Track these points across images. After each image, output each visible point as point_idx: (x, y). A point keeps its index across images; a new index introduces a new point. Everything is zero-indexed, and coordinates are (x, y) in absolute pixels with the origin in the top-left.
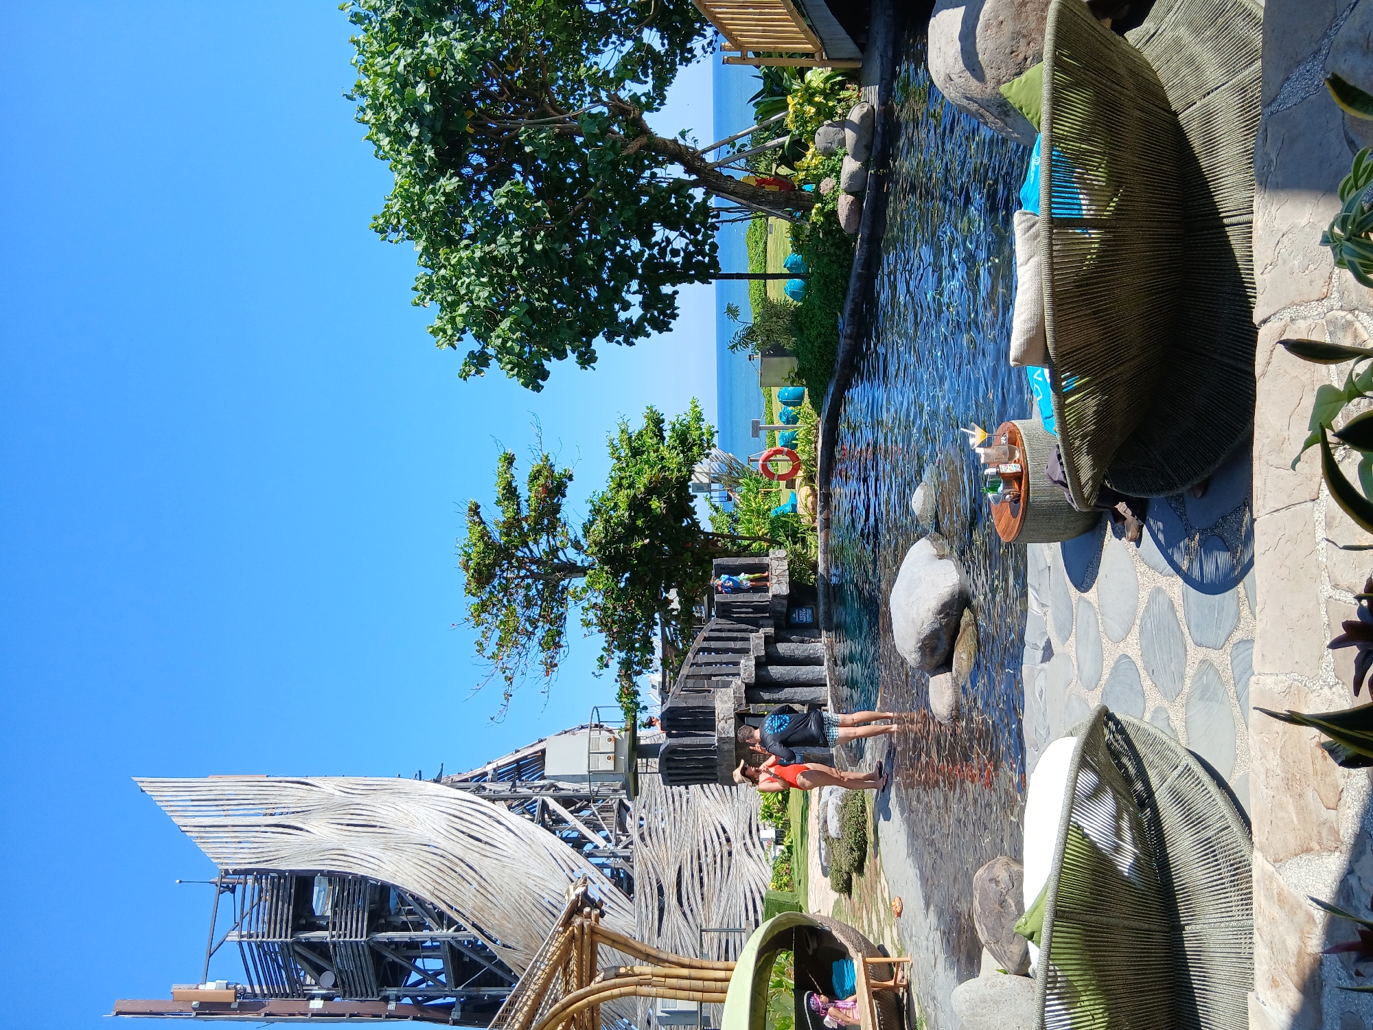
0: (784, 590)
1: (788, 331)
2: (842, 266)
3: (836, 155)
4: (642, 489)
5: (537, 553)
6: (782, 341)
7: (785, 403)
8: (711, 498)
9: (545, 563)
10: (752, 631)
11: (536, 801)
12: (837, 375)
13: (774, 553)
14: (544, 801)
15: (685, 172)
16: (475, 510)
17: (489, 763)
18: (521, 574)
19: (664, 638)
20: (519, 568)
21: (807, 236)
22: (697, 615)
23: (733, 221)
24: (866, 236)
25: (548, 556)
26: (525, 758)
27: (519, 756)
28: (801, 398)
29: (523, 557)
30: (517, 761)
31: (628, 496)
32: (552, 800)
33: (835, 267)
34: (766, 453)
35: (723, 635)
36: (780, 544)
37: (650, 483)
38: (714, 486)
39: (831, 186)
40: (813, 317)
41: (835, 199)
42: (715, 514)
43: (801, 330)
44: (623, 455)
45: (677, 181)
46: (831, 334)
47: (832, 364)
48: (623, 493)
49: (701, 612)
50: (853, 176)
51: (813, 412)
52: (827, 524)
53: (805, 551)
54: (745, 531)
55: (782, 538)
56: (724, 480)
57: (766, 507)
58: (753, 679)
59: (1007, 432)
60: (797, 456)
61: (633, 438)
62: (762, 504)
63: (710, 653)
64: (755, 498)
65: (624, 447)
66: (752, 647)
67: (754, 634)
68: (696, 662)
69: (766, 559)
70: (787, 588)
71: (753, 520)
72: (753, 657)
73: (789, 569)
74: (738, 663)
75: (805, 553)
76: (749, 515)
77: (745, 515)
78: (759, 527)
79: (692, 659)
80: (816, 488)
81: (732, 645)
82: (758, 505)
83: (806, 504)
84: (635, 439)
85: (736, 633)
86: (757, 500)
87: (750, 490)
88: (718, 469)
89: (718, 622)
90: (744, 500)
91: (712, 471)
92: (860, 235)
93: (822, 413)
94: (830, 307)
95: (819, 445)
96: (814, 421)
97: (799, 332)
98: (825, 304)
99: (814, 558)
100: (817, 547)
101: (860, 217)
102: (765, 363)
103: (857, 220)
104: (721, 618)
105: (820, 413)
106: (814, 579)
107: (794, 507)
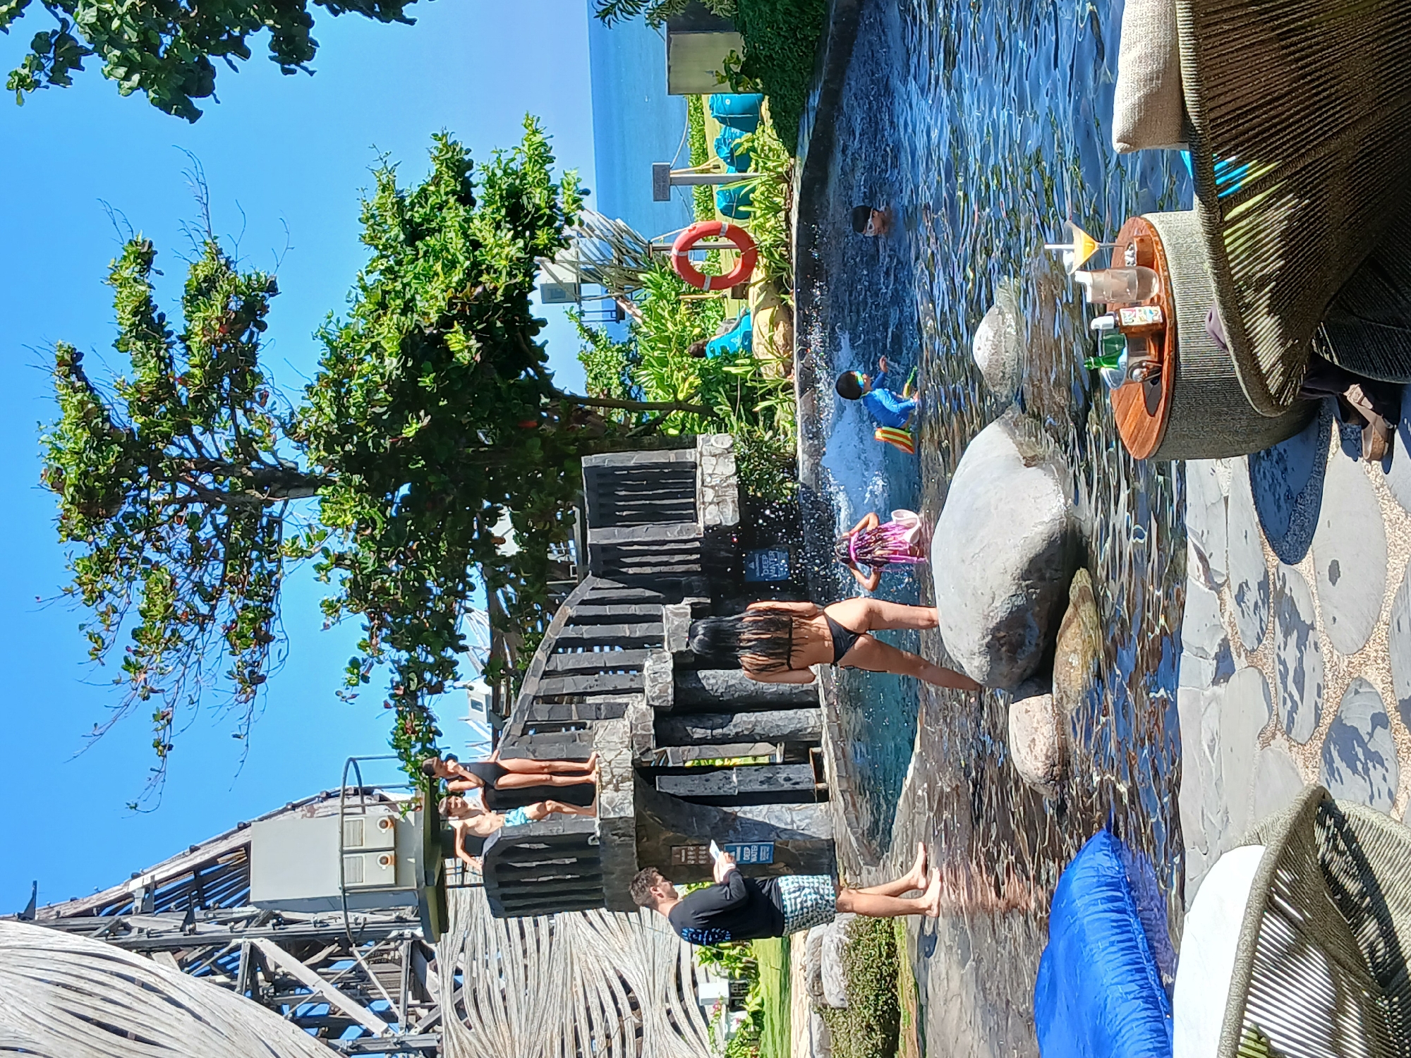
0: (729, 516)
5: (211, 450)
7: (724, 121)
8: (582, 312)
9: (228, 470)
10: (664, 602)
11: (238, 948)
12: (824, 69)
13: (706, 441)
14: (253, 948)
16: (72, 364)
17: (135, 876)
18: (179, 495)
19: (493, 608)
22: (559, 559)
25: (235, 455)
26: (212, 861)
27: (198, 858)
28: (755, 115)
29: (181, 457)
30: (196, 869)
32: (272, 945)
34: (684, 234)
35: (608, 610)
36: (721, 426)
38: (586, 290)
42: (590, 347)
49: (568, 553)
51: (780, 145)
53: (770, 433)
54: (654, 382)
55: (723, 408)
56: (609, 276)
57: (697, 331)
58: (670, 698)
59: (1136, 240)
60: (749, 237)
61: (407, 202)
62: (688, 324)
63: (580, 650)
64: (674, 312)
65: (390, 221)
66: (666, 634)
67: (670, 606)
68: (551, 668)
69: (691, 453)
70: (734, 511)
71: (670, 359)
72: (668, 655)
73: (738, 471)
74: (639, 668)
75: (771, 438)
76: (662, 349)
77: (653, 349)
78: (682, 373)
79: (545, 662)
80: (790, 302)
81: (625, 630)
82: (680, 327)
83: (771, 338)
84: (412, 204)
85: (633, 606)
86: (678, 317)
87: (662, 297)
88: (594, 254)
89: (599, 586)
90: (650, 317)
91: (582, 259)
93: (799, 150)
95: (794, 216)
96: (782, 166)
99: (790, 448)
100: (795, 424)
102: (676, 45)
104: (601, 578)
105: (795, 147)
106: (792, 490)
107: (748, 336)
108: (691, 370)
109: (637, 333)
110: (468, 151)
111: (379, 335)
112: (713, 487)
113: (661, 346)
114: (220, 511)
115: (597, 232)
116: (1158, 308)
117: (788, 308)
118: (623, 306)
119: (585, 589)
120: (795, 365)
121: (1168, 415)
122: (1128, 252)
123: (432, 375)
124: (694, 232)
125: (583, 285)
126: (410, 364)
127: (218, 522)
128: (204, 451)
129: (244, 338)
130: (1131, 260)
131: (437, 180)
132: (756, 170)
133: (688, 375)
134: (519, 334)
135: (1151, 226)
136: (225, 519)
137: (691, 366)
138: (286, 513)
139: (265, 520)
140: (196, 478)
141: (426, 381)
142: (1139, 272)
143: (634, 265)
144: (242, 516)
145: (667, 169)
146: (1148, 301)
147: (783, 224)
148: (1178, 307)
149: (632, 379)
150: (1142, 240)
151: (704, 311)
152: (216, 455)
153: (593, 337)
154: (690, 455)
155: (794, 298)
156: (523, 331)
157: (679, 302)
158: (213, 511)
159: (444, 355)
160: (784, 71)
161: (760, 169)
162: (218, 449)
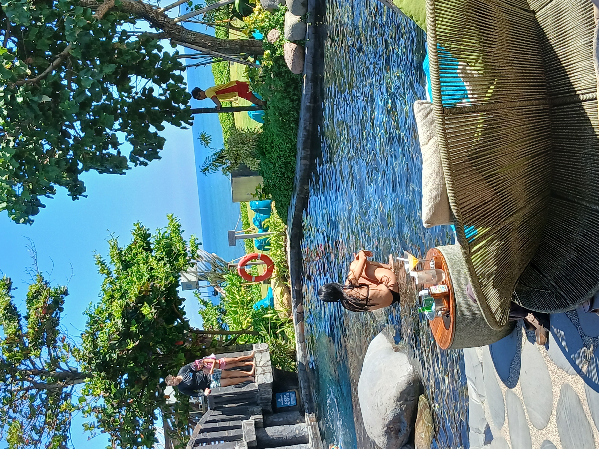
0: (268, 379)
1: (253, 155)
2: (292, 101)
3: (278, 11)
4: (134, 298)
5: (39, 365)
6: (249, 163)
7: (256, 211)
9: (47, 374)
10: (242, 419)
12: (297, 189)
13: (257, 347)
15: (151, 27)
18: (25, 387)
21: (260, 77)
22: (194, 401)
23: (196, 65)
24: (310, 76)
29: (26, 370)
31: (121, 306)
33: (287, 101)
34: (242, 259)
35: (218, 425)
36: (263, 339)
37: (141, 292)
39: (277, 36)
40: (272, 143)
41: (282, 46)
43: (263, 154)
45: (144, 34)
46: (289, 156)
47: (292, 180)
48: (116, 303)
50: (294, 28)
51: (280, 221)
52: (300, 317)
53: (284, 342)
54: (232, 321)
55: (263, 332)
56: (210, 277)
57: (249, 298)
59: (434, 258)
60: (270, 259)
61: (123, 253)
62: (245, 295)
63: (205, 444)
64: (239, 290)
65: (116, 261)
66: (243, 434)
67: (245, 421)
70: (270, 377)
71: (238, 311)
72: (245, 443)
73: (271, 359)
75: (284, 344)
76: (235, 307)
77: (231, 307)
78: (244, 317)
80: (289, 285)
81: (225, 433)
82: (242, 297)
83: (282, 301)
84: (125, 253)
85: (229, 422)
86: (241, 293)
87: (233, 284)
88: (204, 268)
89: (213, 414)
90: (229, 293)
91: (199, 270)
92: (305, 75)
93: (288, 222)
94: (285, 134)
95: (288, 249)
96: (282, 229)
97: (262, 155)
98: (282, 131)
99: (293, 348)
100: (294, 337)
101: (304, 61)
102: (235, 182)
103: (301, 63)
104: (214, 410)
105: (287, 221)
106: (295, 365)
107: (272, 300)
108: (248, 315)
109: (224, 301)
110: (148, 230)
111: (112, 310)
112: (261, 367)
114: (44, 392)
115: (204, 259)
116: (446, 286)
117: (289, 288)
118: (217, 289)
119: (207, 417)
120: (292, 311)
121: (455, 330)
122: (431, 263)
123: (136, 326)
124: (247, 258)
125: (199, 282)
126: (126, 321)
127: (43, 397)
128: (36, 366)
129: (53, 315)
130: (433, 266)
131: (135, 243)
133: (247, 317)
134: (174, 305)
135: (440, 252)
136: (46, 396)
137: (248, 313)
138: (73, 391)
139: (63, 395)
140: (33, 378)
141: (133, 329)
142: (436, 271)
143: (221, 272)
144: (54, 394)
145: (234, 233)
146: (441, 283)
147: (284, 253)
148: (454, 284)
149: (222, 320)
150: (436, 258)
151: (252, 290)
152: (41, 367)
153: (205, 304)
154: (250, 354)
155: (291, 283)
156: (175, 303)
157: (241, 286)
158: (40, 393)
159: (141, 317)
160: (281, 190)
161: (272, 230)
162: (42, 364)
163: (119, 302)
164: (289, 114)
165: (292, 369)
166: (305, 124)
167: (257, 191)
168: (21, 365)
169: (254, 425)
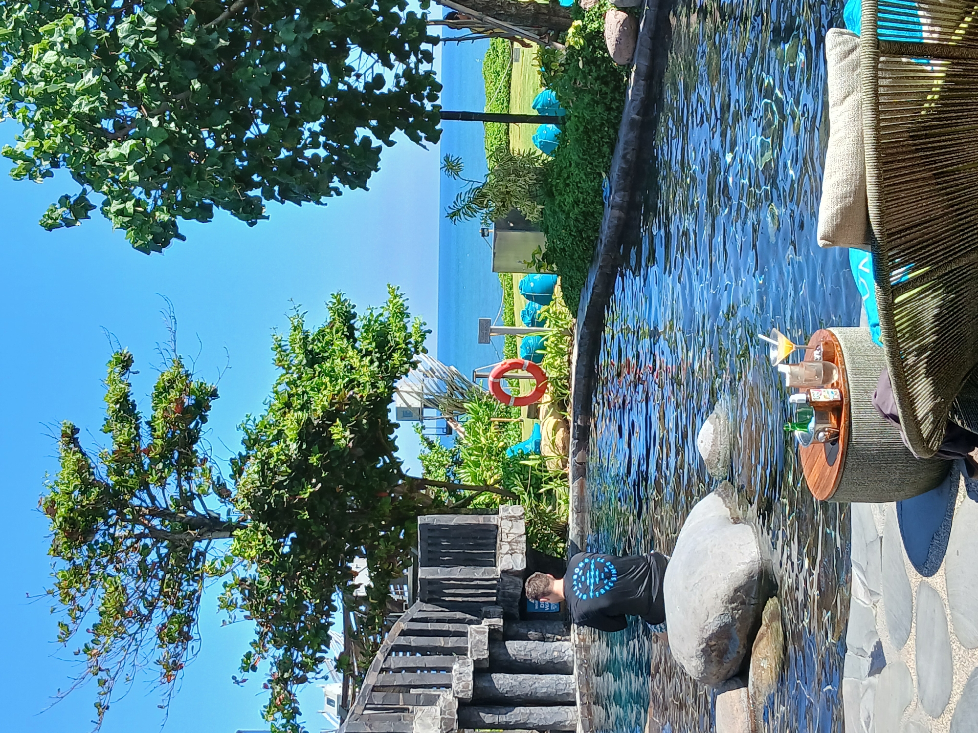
0: (519, 563)
1: (533, 197)
2: (608, 110)
4: (320, 413)
6: (524, 209)
7: (529, 297)
8: (423, 428)
9: (172, 517)
10: (470, 622)
12: (600, 259)
13: (505, 510)
16: (72, 434)
19: (348, 630)
20: (135, 522)
21: (561, 65)
22: (396, 597)
23: (459, 40)
24: (643, 69)
25: (178, 506)
28: (551, 291)
31: (298, 422)
33: (600, 109)
34: (498, 367)
35: (430, 626)
36: (516, 499)
37: (332, 404)
38: (427, 412)
40: (568, 177)
41: (601, 16)
42: (427, 451)
43: (550, 194)
44: (296, 362)
46: (593, 203)
47: (593, 244)
48: (292, 416)
49: (403, 594)
51: (565, 310)
52: (582, 471)
53: (550, 508)
54: (470, 478)
55: (518, 489)
56: (443, 404)
57: (501, 444)
58: (470, 693)
59: (822, 343)
60: (543, 372)
61: (310, 339)
62: (495, 439)
63: (408, 654)
64: (486, 430)
65: (297, 351)
66: (469, 646)
67: (473, 626)
68: (387, 666)
69: (494, 518)
70: (522, 560)
71: (482, 463)
72: (470, 661)
73: (527, 533)
74: (449, 670)
75: (550, 511)
76: (477, 456)
77: (470, 455)
78: (489, 473)
79: (382, 661)
80: (568, 418)
81: (441, 641)
82: (490, 441)
83: (553, 441)
84: (314, 340)
85: (447, 625)
86: (488, 434)
87: (478, 420)
88: (434, 388)
89: (425, 609)
90: (469, 433)
91: (426, 391)
92: (635, 68)
93: (579, 312)
94: (591, 164)
95: (574, 358)
96: (567, 324)
97: (549, 196)
98: (586, 160)
99: (563, 519)
100: (568, 503)
101: (636, 42)
102: (500, 239)
103: (631, 46)
104: (427, 603)
105: (576, 312)
106: (563, 548)
107: (538, 444)
108: (496, 471)
109: (460, 444)
110: (354, 306)
111: (284, 426)
112: (509, 543)
113: (476, 453)
114: (163, 545)
115: (437, 374)
116: (837, 390)
117: (566, 421)
118: (452, 425)
119: (414, 611)
120: (570, 460)
121: (843, 466)
122: (817, 352)
123: (318, 456)
124: (505, 366)
125: (425, 410)
126: (304, 446)
127: (161, 552)
128: (156, 502)
129: (192, 426)
130: (818, 357)
131: (331, 325)
132: (549, 327)
133: (494, 474)
134: (380, 432)
135: (833, 335)
136: (166, 551)
137: (496, 468)
138: (209, 547)
139: (194, 554)
140: (149, 521)
141: (313, 460)
142: (824, 365)
143: (460, 397)
144: (179, 549)
145: (488, 322)
146: (830, 385)
147: (567, 363)
148: (851, 390)
149: (455, 476)
150: (826, 343)
151: (507, 431)
152: (164, 506)
153: (430, 445)
154: (494, 520)
155: (572, 414)
156: (383, 430)
157: (490, 424)
158: (159, 545)
159: (327, 443)
160: (572, 259)
161: (552, 325)
162: (166, 502)
163: (296, 414)
164: (600, 131)
165: (559, 554)
166: (625, 149)
167: (533, 257)
168: (134, 499)
169: (487, 634)
